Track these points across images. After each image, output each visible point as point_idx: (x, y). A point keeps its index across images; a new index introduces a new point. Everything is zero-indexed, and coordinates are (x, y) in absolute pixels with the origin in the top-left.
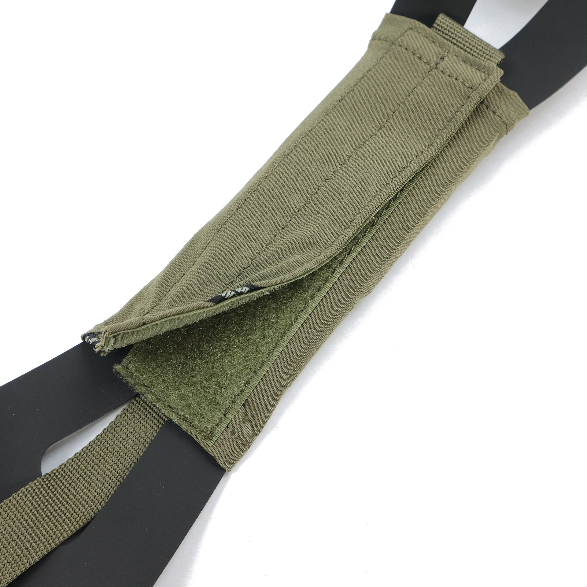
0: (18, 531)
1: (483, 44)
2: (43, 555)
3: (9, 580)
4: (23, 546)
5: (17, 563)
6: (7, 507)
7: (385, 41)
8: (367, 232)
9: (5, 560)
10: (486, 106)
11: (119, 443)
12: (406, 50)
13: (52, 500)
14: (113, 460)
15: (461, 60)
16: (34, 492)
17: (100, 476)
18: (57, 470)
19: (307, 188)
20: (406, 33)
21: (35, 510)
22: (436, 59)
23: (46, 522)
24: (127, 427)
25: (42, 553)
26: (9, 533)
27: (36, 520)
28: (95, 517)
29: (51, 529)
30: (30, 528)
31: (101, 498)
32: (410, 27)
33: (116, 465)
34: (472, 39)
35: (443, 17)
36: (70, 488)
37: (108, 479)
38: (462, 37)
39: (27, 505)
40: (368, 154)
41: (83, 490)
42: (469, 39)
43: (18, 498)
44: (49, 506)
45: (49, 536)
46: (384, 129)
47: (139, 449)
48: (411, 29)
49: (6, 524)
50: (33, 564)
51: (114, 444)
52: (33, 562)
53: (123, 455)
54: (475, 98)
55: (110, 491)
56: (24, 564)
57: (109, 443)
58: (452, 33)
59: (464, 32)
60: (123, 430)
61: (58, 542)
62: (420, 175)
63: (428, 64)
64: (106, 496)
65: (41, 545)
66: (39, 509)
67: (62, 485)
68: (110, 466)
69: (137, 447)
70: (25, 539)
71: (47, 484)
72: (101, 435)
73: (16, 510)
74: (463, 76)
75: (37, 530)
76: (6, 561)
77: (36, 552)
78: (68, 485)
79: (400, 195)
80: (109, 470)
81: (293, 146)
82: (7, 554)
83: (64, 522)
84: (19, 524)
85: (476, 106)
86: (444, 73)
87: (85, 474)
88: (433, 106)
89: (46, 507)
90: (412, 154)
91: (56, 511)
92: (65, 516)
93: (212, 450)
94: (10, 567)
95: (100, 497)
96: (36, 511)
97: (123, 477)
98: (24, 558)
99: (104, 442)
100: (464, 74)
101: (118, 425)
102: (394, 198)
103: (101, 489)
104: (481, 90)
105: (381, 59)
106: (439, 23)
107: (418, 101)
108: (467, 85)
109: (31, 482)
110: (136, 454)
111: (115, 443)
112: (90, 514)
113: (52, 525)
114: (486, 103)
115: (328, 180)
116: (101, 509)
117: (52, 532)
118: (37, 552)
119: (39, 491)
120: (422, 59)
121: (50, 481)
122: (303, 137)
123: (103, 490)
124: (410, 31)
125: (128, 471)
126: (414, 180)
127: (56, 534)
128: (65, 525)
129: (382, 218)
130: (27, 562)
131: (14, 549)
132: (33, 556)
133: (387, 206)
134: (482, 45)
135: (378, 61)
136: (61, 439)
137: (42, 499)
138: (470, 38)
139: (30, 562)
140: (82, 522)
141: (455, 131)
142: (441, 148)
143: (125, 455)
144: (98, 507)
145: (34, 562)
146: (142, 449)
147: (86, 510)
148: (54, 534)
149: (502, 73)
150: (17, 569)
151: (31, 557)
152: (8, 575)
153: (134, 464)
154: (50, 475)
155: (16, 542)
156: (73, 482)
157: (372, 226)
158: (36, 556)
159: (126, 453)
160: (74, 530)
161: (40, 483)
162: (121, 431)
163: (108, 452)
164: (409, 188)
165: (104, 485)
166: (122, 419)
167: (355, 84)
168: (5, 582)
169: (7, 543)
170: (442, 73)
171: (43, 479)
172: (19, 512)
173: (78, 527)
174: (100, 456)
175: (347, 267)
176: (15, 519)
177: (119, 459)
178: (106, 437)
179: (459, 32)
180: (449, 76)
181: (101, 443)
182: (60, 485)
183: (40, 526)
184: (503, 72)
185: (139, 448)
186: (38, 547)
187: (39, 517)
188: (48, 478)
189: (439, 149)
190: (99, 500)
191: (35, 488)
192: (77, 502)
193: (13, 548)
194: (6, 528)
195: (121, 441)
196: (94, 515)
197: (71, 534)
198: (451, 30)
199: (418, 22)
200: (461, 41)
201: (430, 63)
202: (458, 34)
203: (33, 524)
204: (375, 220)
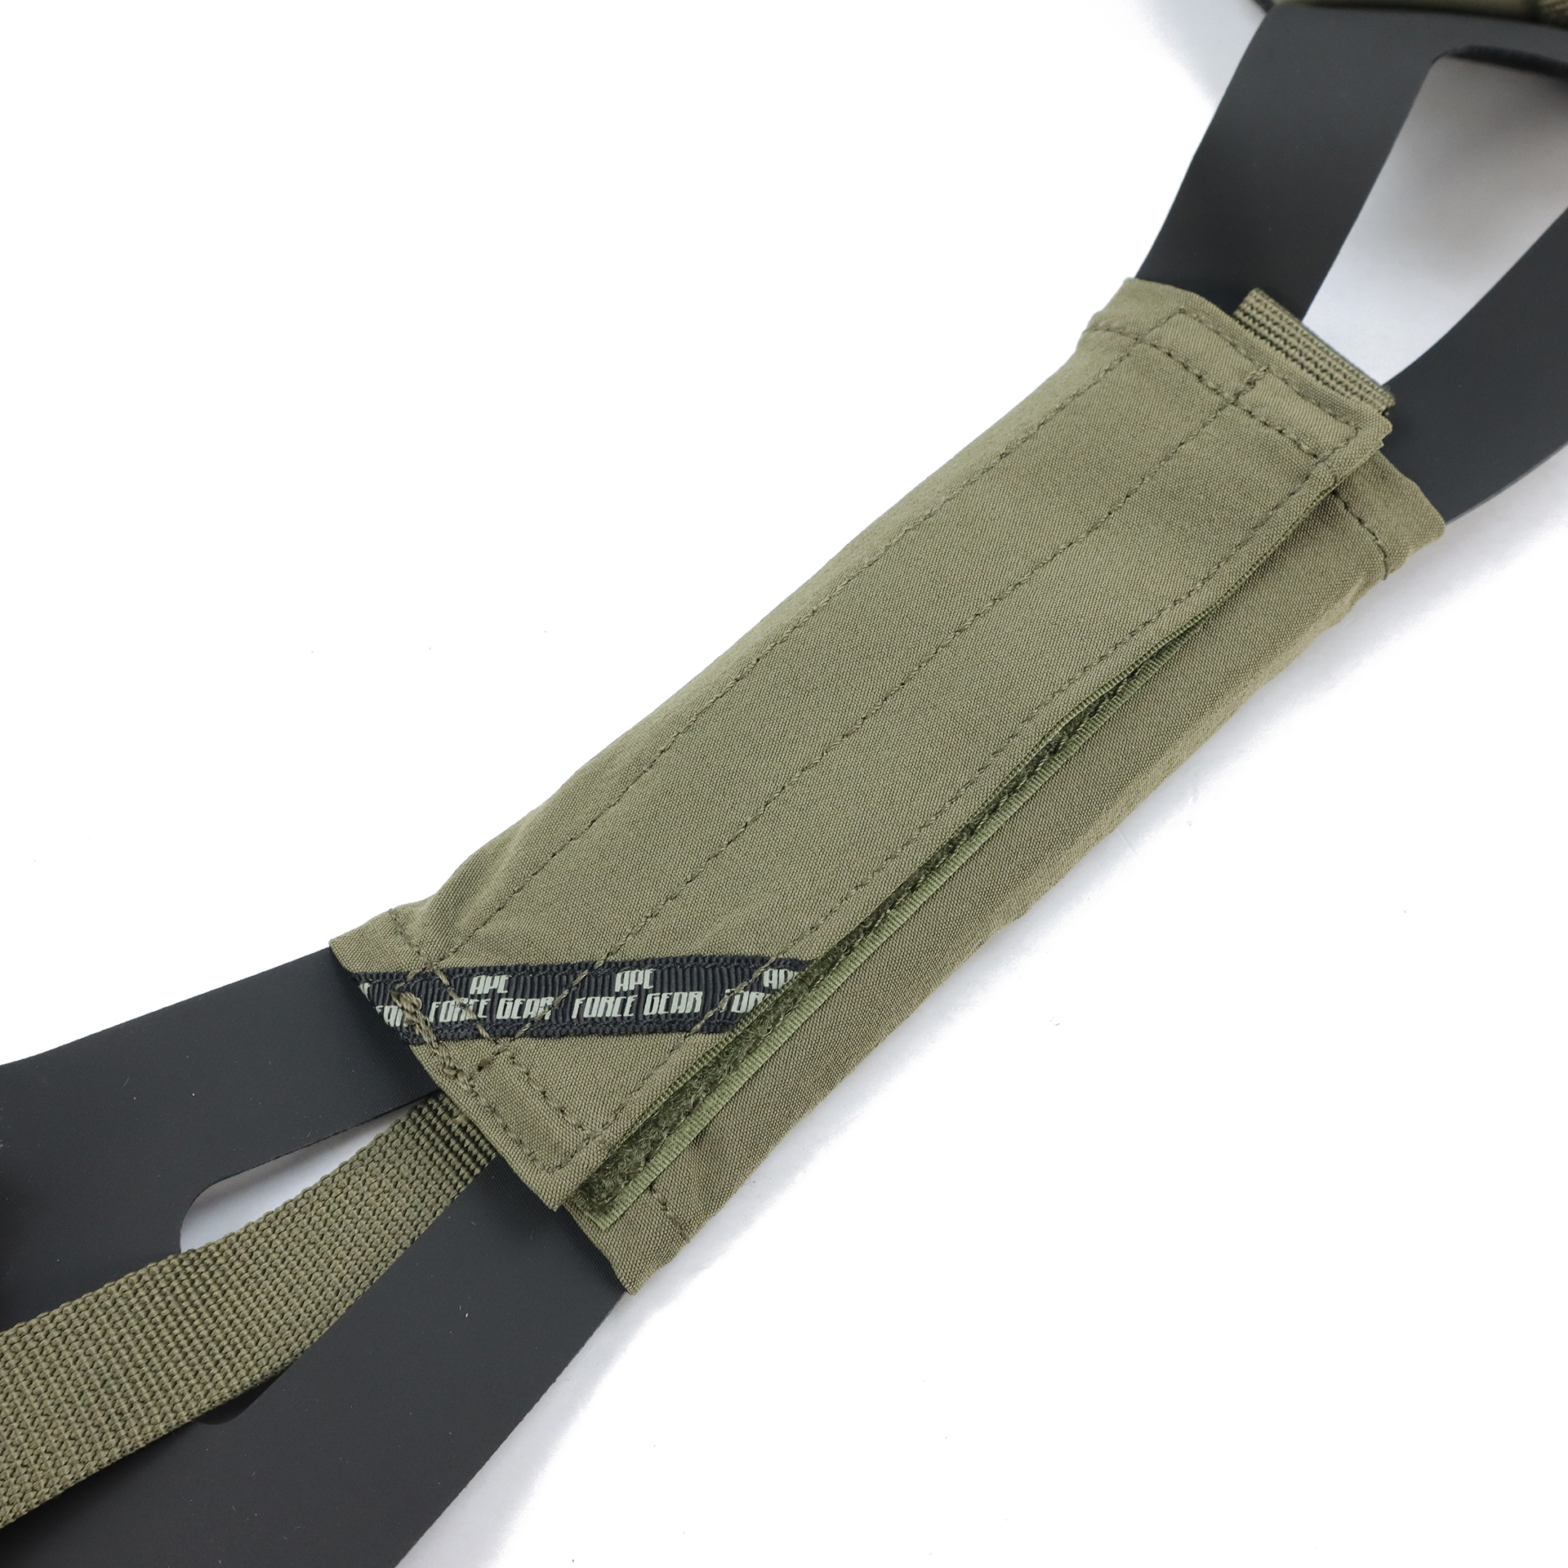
0: (105, 1369)
1: (1347, 368)
2: (155, 1436)
3: (67, 1480)
4: (113, 1407)
5: (93, 1443)
6: (88, 1309)
7: (1121, 333)
8: (1041, 765)
9: (66, 1431)
10: (1345, 503)
11: (373, 1198)
12: (1169, 358)
13: (195, 1311)
14: (354, 1236)
15: (1296, 391)
16: (155, 1286)
17: (317, 1271)
18: (218, 1247)
19: (910, 647)
20: (1170, 319)
21: (153, 1326)
22: (1236, 384)
23: (174, 1359)
24: (397, 1164)
25: (155, 1430)
26: (85, 1371)
27: (152, 1350)
28: (291, 1364)
29: (185, 1377)
30: (134, 1366)
31: (313, 1322)
32: (1182, 307)
33: (360, 1250)
34: (1323, 355)
35: (1259, 297)
36: (242, 1289)
37: (337, 1280)
38: (1300, 346)
39: (136, 1313)
40: (1061, 584)
41: (272, 1298)
42: (1314, 352)
43: (117, 1294)
44: (186, 1324)
45: (177, 1393)
46: (1102, 532)
47: (420, 1219)
48: (1182, 311)
49: (80, 1348)
50: (129, 1452)
51: (361, 1199)
52: (129, 1447)
53: (380, 1228)
54: (1322, 480)
55: (336, 1308)
56: (109, 1450)
57: (350, 1196)
58: (1277, 336)
59: (1305, 336)
60: (386, 1170)
61: (195, 1411)
62: (1177, 646)
63: (1218, 394)
64: (325, 1319)
65: (155, 1410)
66: (161, 1326)
67: (223, 1281)
68: (344, 1249)
69: (416, 1214)
70: (119, 1390)
71: (189, 1274)
72: (334, 1177)
73: (109, 1320)
74: (1298, 427)
75: (150, 1375)
76: (67, 1436)
77: (140, 1424)
78: (239, 1283)
79: (1126, 686)
80: (342, 1259)
81: (883, 547)
82: (72, 1419)
83: (216, 1366)
84: (110, 1353)
85: (1321, 497)
86: (1252, 417)
87: (283, 1262)
88: (1223, 488)
89: (178, 1326)
90: (1165, 595)
91: (202, 1338)
92: (221, 1351)
93: (607, 1241)
94: (74, 1449)
95: (310, 1320)
96: (154, 1329)
97: (373, 1279)
98: (111, 1435)
99: (339, 1193)
100: (1301, 421)
101: (377, 1158)
102: (1112, 693)
103: (316, 1302)
104: (1336, 461)
105: (1107, 371)
106: (1248, 309)
107: (1189, 473)
108: (1305, 448)
109: (153, 1262)
110: (410, 1229)
111: (365, 1198)
112: (281, 1355)
113: (187, 1368)
114: (1344, 496)
115: (960, 631)
116: (308, 1346)
117: (186, 1385)
118: (142, 1427)
119: (169, 1285)
120: (1205, 380)
121: (196, 1268)
122: (910, 530)
123: (319, 1304)
124: (1182, 315)
125: (386, 1266)
126: (1161, 655)
127: (193, 1390)
128: (218, 1374)
129: (1078, 736)
130: (117, 1445)
131: (90, 1410)
132: (131, 1434)
133: (1094, 711)
134: (1345, 371)
135: (1101, 376)
136: (238, 1173)
137: (173, 1304)
138: (1319, 351)
139: (122, 1447)
140: (259, 1372)
141: (1269, 551)
142: (1233, 588)
143: (385, 1229)
144: (302, 1342)
145: (132, 1449)
146: (426, 1219)
147: (273, 1347)
148: (190, 1391)
149: (1388, 429)
150: (90, 1459)
151: (127, 1435)
152: (66, 1469)
153: (402, 1251)
154: (199, 1254)
155: (96, 1394)
156: (250, 1277)
157: (1055, 752)
158: (140, 1434)
159: (387, 1225)
160: (238, 1387)
161: (174, 1268)
162: (382, 1172)
163: (344, 1217)
164: (1149, 672)
165: (324, 1293)
166: (388, 1144)
167: (1042, 421)
168: (58, 1483)
169: (76, 1392)
170: (1249, 416)
171: (181, 1261)
172: (115, 1326)
173: (248, 1384)
174: (325, 1226)
175: (984, 843)
176: (103, 1341)
177: (369, 1237)
178: (345, 1181)
179: (1292, 335)
180: (1266, 424)
181: (330, 1196)
182: (218, 1281)
183: (158, 1366)
184: (1391, 426)
185: (419, 1216)
186: (146, 1415)
187: (160, 1346)
188: (192, 1261)
189: (1229, 591)
190: (307, 1326)
191: (159, 1277)
192: (254, 1323)
193: (89, 1406)
194: (78, 1358)
195: (378, 1195)
196: (289, 1360)
197: (229, 1396)
198: (1274, 328)
199: (1201, 298)
200: (1297, 355)
201: (1222, 392)
202: (1290, 339)
203: (144, 1358)
204: (1061, 739)
